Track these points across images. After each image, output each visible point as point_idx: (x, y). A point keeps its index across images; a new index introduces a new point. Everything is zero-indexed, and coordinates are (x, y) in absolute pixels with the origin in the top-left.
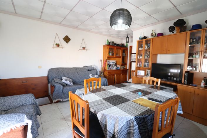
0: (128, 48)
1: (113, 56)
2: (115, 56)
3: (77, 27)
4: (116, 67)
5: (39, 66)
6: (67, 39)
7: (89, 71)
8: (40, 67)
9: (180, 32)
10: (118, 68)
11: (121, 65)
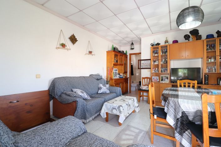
0: (127, 56)
1: (117, 63)
2: (119, 64)
3: (84, 26)
4: (119, 76)
5: (36, 75)
6: (73, 39)
7: (98, 80)
8: (38, 76)
9: (197, 40)
10: (121, 77)
11: (124, 73)
